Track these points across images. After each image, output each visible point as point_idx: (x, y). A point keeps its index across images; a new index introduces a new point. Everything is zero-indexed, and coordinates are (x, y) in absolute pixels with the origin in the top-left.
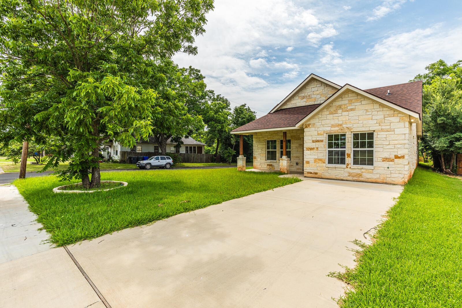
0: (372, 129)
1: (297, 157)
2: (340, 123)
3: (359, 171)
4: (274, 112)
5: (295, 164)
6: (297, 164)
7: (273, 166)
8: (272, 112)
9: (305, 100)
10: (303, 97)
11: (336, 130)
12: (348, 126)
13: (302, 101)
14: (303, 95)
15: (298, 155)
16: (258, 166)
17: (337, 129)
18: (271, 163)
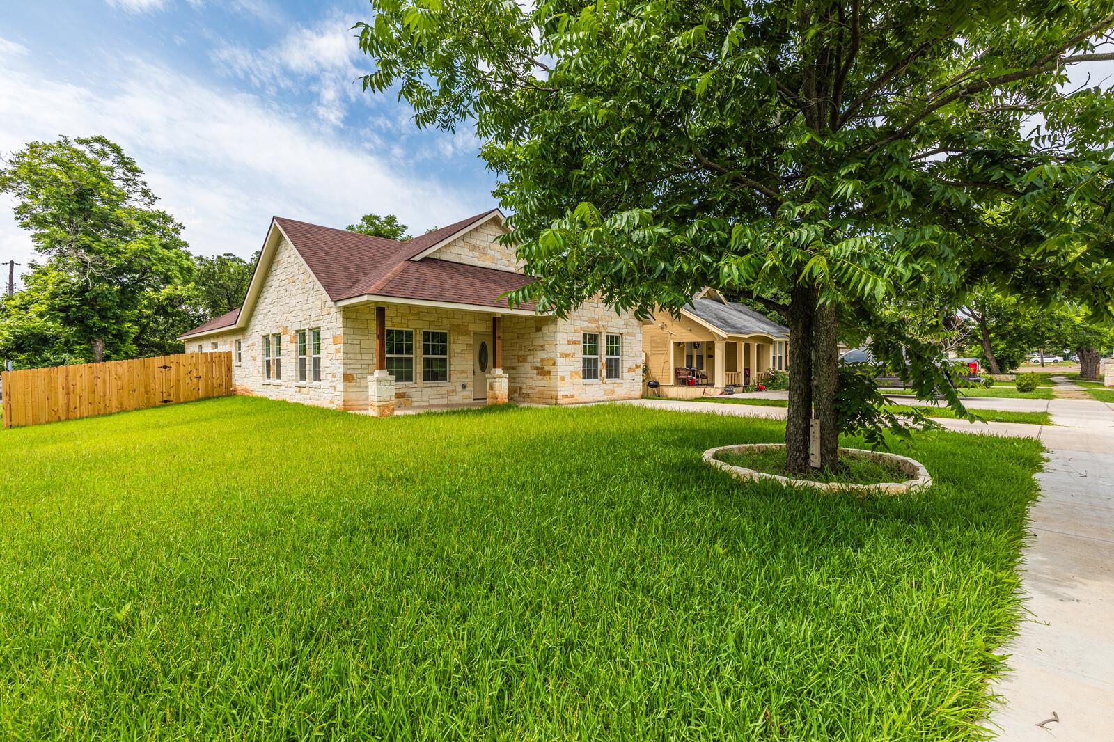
0: (622, 331)
1: (463, 372)
2: (597, 317)
3: (611, 387)
4: (420, 261)
5: (459, 389)
6: (464, 387)
7: (409, 397)
8: (417, 258)
9: (476, 254)
10: (474, 248)
11: (592, 328)
12: (604, 323)
13: (471, 254)
14: (473, 241)
15: (465, 368)
16: (360, 403)
17: (593, 325)
18: (402, 391)
